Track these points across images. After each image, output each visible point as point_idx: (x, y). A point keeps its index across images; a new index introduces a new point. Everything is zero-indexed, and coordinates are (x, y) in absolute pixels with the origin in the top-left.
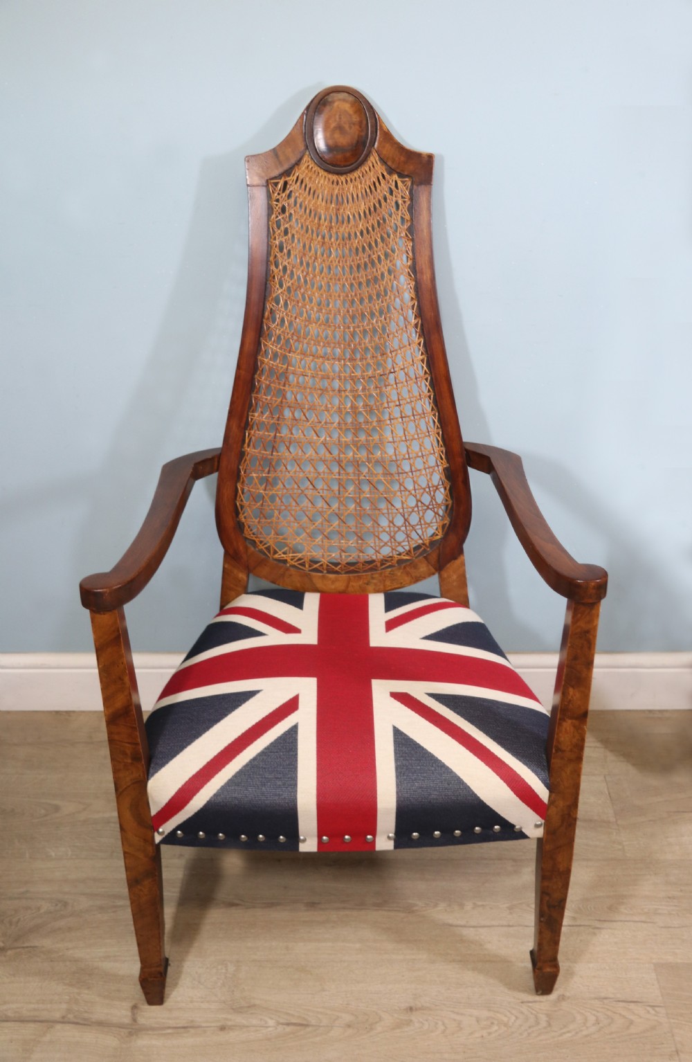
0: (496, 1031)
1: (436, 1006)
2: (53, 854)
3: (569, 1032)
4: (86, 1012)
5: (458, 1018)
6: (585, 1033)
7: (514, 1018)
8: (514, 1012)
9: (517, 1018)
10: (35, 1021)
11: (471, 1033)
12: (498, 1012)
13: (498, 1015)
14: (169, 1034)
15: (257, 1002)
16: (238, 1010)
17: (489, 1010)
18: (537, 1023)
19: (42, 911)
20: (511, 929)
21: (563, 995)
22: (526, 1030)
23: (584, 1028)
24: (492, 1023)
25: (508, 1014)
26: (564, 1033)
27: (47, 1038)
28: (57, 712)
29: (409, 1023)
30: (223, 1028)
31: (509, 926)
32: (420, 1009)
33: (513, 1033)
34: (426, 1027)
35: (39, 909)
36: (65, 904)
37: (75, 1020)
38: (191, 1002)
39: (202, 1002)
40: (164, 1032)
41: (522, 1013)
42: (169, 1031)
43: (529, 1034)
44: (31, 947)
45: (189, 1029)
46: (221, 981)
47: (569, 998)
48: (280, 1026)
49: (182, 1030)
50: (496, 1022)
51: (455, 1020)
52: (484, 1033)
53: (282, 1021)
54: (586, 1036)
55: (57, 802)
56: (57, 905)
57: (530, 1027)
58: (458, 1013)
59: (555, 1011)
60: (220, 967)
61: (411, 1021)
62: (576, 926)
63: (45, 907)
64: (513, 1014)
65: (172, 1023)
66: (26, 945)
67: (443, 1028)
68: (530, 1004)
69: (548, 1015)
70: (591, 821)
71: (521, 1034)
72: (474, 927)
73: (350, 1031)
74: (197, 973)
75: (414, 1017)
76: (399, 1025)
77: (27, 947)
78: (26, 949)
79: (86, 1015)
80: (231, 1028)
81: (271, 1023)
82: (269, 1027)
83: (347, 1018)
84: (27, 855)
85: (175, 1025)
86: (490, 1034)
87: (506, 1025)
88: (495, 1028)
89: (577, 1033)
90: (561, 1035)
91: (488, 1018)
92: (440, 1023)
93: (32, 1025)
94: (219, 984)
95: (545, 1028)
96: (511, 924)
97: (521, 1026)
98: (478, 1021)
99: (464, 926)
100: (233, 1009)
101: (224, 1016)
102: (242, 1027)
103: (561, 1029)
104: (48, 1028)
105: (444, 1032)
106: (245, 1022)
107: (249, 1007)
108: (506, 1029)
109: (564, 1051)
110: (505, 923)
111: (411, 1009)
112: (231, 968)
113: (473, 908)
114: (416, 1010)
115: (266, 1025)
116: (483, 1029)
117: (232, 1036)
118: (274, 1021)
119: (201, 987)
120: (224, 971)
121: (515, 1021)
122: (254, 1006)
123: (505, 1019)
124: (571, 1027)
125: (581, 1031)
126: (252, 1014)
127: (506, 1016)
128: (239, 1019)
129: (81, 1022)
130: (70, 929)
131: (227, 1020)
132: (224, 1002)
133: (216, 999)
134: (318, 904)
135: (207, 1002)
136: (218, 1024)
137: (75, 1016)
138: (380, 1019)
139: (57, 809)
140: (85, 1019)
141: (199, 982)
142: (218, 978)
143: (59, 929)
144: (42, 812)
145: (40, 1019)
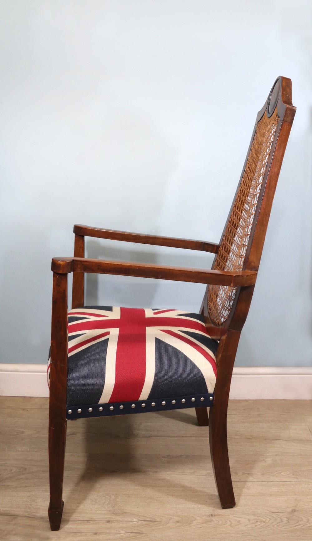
0: (259, 524)
1: (226, 514)
2: (20, 450)
3: (299, 525)
4: (34, 512)
5: (238, 519)
6: (308, 525)
7: (269, 519)
8: (268, 516)
9: (270, 519)
10: (7, 515)
11: (246, 526)
12: (259, 517)
13: (260, 518)
14: (79, 523)
15: (127, 511)
16: (117, 514)
17: (255, 516)
18: (282, 521)
19: (13, 471)
20: (264, 482)
21: (295, 510)
22: (276, 524)
23: (308, 523)
24: (257, 521)
25: (265, 517)
26: (297, 525)
27: (14, 522)
28: (25, 397)
29: (211, 521)
30: (108, 522)
31: (262, 481)
32: (217, 515)
33: (269, 525)
34: (221, 523)
35: (11, 470)
36: (25, 469)
37: (28, 516)
38: (91, 510)
39: (97, 511)
40: (76, 522)
41: (273, 517)
42: (79, 522)
43: (278, 526)
44: (6, 485)
45: (90, 521)
46: (108, 502)
47: (298, 511)
48: (140, 521)
49: (86, 522)
50: (259, 521)
51: (236, 520)
52: (253, 525)
53: (141, 519)
54: (309, 527)
55: (22, 430)
56: (21, 469)
57: (278, 523)
58: (238, 517)
59: (291, 516)
60: (107, 496)
61: (212, 520)
62: (299, 481)
63: (14, 470)
64: (268, 518)
65: (80, 519)
66: (4, 484)
67: (230, 523)
68: (277, 513)
69: (287, 518)
70: (301, 440)
71: (273, 526)
72: (243, 482)
73: (178, 524)
74: (94, 498)
75: (213, 518)
76: (206, 522)
77: (4, 485)
78: (4, 486)
80: (112, 522)
81: (135, 520)
82: (134, 522)
83: (177, 519)
84: (6, 449)
85: (82, 520)
86: (256, 526)
87: (264, 522)
88: (259, 523)
89: (304, 525)
90: (295, 526)
91: (254, 519)
92: (228, 521)
93: (6, 517)
94: (106, 503)
95: (286, 523)
96: (263, 481)
97: (273, 522)
98: (249, 521)
99: (239, 482)
100: (114, 514)
101: (109, 517)
102: (119, 521)
103: (296, 524)
104: (14, 518)
105: (230, 525)
106: (121, 519)
107: (122, 513)
108: (265, 524)
109: (298, 533)
110: (260, 480)
111: (212, 515)
112: (113, 497)
113: (243, 474)
114: (215, 515)
115: (132, 521)
116: (252, 524)
117: (114, 525)
118: (136, 519)
119: (97, 504)
120: (109, 498)
121: (269, 520)
122: (126, 513)
123: (264, 520)
124: (301, 523)
125: (306, 524)
126: (124, 516)
127: (264, 518)
128: (118, 518)
129: (32, 516)
130: (27, 479)
131: (111, 518)
132: (109, 511)
133: (105, 509)
134: (159, 472)
135: (100, 510)
136: (106, 520)
137: (28, 514)
138: (195, 519)
139: (23, 432)
140: (33, 515)
141: (96, 502)
142: (106, 501)
143: (22, 479)
144: (15, 433)
145: (10, 514)
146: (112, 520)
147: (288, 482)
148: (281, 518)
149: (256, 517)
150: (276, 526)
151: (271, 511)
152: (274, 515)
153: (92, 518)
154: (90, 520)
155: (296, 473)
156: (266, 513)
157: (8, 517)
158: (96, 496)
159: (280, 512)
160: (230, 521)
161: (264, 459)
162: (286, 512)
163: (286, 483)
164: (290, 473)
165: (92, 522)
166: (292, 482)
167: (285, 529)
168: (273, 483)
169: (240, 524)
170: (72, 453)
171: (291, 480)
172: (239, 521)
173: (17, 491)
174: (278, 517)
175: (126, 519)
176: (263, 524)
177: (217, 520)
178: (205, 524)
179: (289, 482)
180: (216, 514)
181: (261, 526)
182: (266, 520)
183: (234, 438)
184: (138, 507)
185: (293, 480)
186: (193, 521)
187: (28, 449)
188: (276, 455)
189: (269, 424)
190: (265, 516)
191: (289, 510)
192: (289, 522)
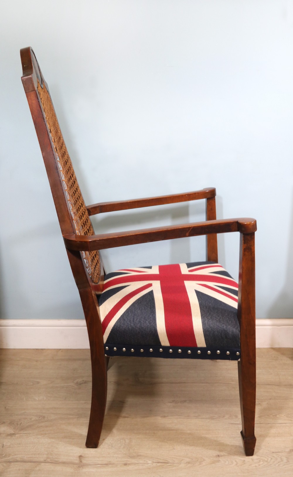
0: (262, 464)
2: (37, 399)
4: (56, 458)
5: (243, 459)
7: (270, 459)
9: (271, 459)
10: (31, 462)
11: (251, 465)
13: (262, 458)
16: (133, 457)
18: (282, 460)
19: (32, 420)
20: (262, 425)
22: (277, 463)
24: (260, 461)
27: (37, 468)
29: (219, 461)
30: (125, 464)
31: (260, 423)
32: (223, 456)
33: (271, 465)
34: (227, 463)
35: (31, 419)
36: (44, 417)
37: (51, 461)
38: (109, 454)
39: (114, 454)
40: (96, 466)
42: (99, 466)
43: (279, 465)
45: (109, 465)
46: (123, 446)
48: (154, 463)
49: (105, 465)
51: (241, 460)
52: (257, 465)
53: (155, 461)
55: (37, 380)
56: (39, 417)
57: (279, 462)
59: (290, 456)
60: (121, 441)
61: (219, 460)
63: (34, 418)
64: (269, 457)
67: (236, 463)
68: (277, 453)
69: (286, 457)
71: (275, 465)
73: (190, 465)
74: (110, 443)
75: (220, 459)
76: (214, 462)
77: (26, 433)
78: (25, 434)
79: (56, 460)
80: (129, 464)
81: (150, 462)
82: (149, 464)
83: (188, 460)
84: (25, 399)
85: (101, 463)
86: (259, 465)
87: (267, 461)
88: (262, 463)
91: (257, 459)
92: (234, 461)
93: (30, 463)
94: (122, 447)
95: (286, 462)
96: (261, 423)
97: (274, 462)
98: (252, 460)
100: (130, 457)
101: (126, 460)
102: (135, 464)
104: (38, 465)
105: (236, 464)
106: (136, 462)
107: (138, 456)
108: (267, 463)
110: (258, 423)
111: (218, 456)
112: (127, 441)
114: (221, 456)
115: (147, 463)
116: (255, 463)
117: (130, 467)
118: (151, 461)
119: (113, 448)
120: (124, 442)
121: (271, 460)
122: (140, 455)
123: (266, 459)
126: (139, 459)
127: (266, 458)
128: (133, 461)
129: (54, 462)
130: (47, 427)
131: (127, 461)
132: (125, 454)
133: (121, 453)
134: (167, 416)
135: (117, 454)
136: (123, 463)
137: (51, 460)
138: (204, 460)
139: (38, 383)
140: (56, 461)
141: (112, 446)
142: (121, 445)
143: (41, 426)
144: (31, 384)
145: (33, 461)
146: (129, 462)
147: (283, 424)
148: (281, 458)
149: (259, 457)
150: (277, 465)
151: (271, 451)
152: (274, 455)
153: (110, 462)
154: (108, 463)
155: (290, 416)
156: (267, 453)
157: (32, 463)
158: (111, 441)
159: (279, 452)
160: (236, 461)
161: (260, 403)
162: (284, 452)
163: (282, 424)
164: (284, 415)
165: (110, 466)
166: (287, 424)
167: (285, 467)
168: (270, 424)
169: (245, 463)
170: (86, 400)
171: (286, 422)
172: (244, 461)
173: (38, 438)
174: (278, 457)
175: (141, 462)
176: (266, 463)
177: (224, 460)
178: (213, 464)
179: (285, 424)
180: (223, 454)
181: (264, 466)
182: (268, 460)
183: (231, 384)
184: (151, 450)
185: (288, 422)
186: (202, 461)
187: (45, 398)
188: (270, 399)
189: (261, 370)
190: (267, 456)
191: (288, 450)
192: (288, 461)
